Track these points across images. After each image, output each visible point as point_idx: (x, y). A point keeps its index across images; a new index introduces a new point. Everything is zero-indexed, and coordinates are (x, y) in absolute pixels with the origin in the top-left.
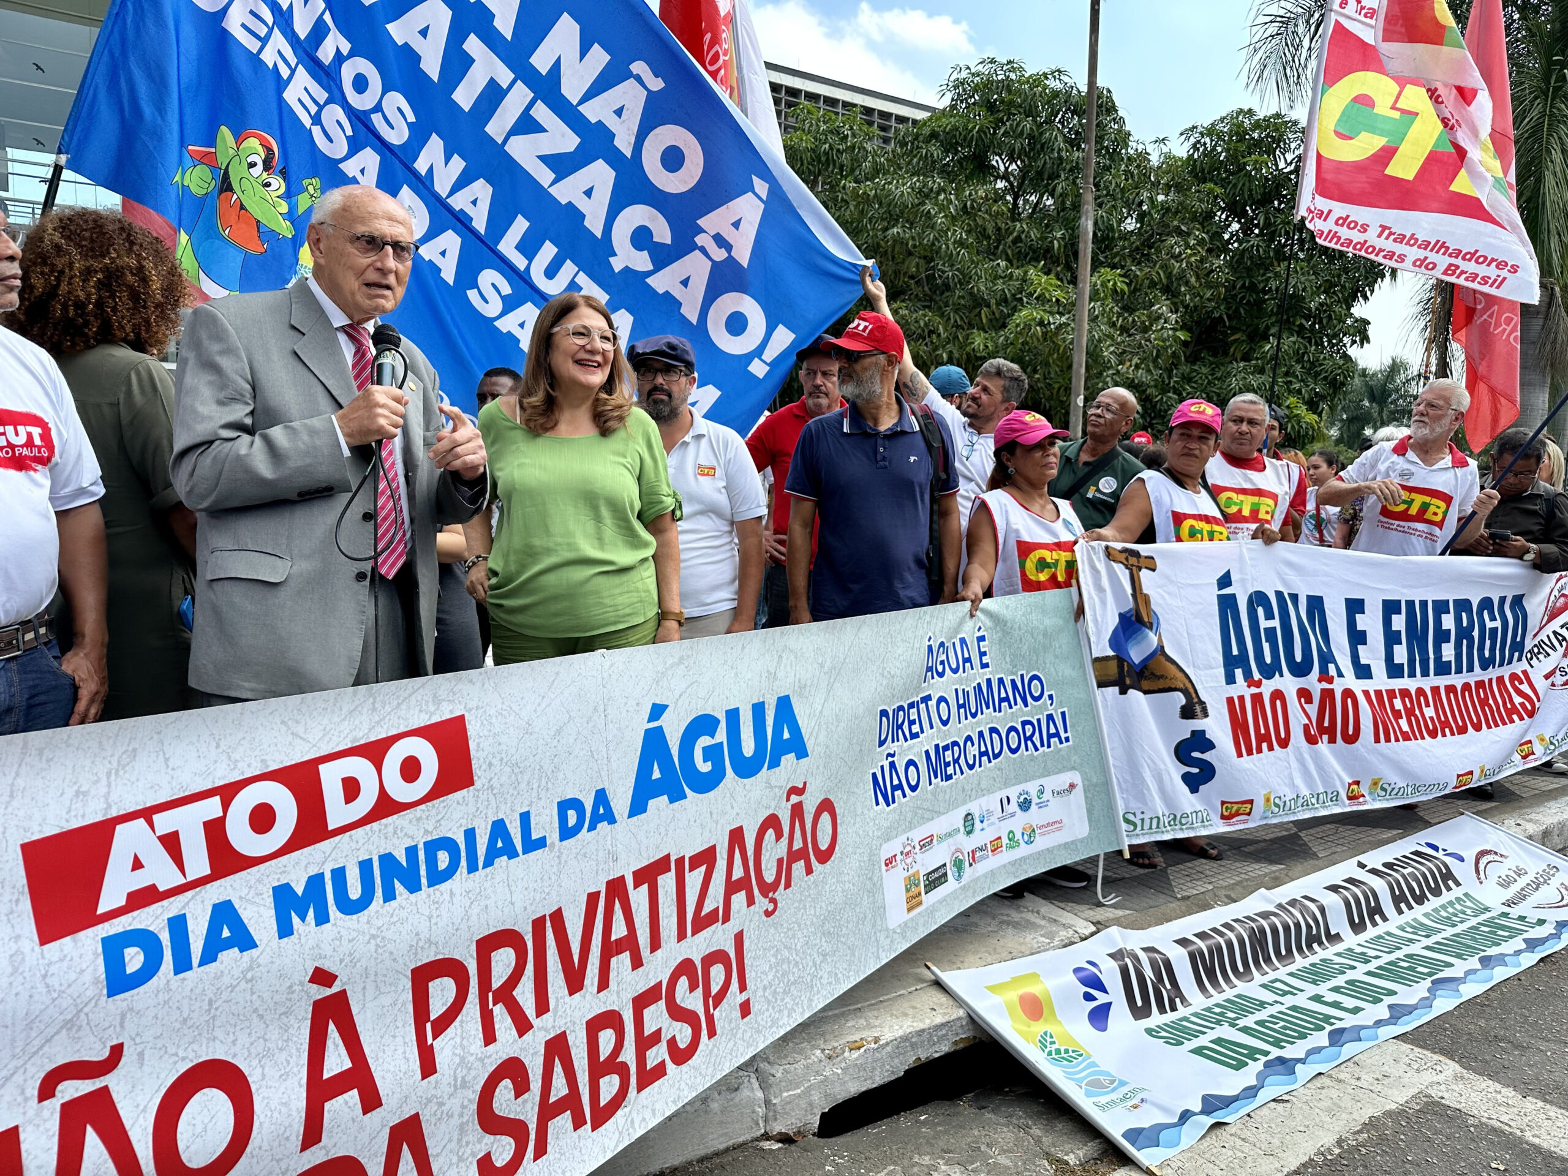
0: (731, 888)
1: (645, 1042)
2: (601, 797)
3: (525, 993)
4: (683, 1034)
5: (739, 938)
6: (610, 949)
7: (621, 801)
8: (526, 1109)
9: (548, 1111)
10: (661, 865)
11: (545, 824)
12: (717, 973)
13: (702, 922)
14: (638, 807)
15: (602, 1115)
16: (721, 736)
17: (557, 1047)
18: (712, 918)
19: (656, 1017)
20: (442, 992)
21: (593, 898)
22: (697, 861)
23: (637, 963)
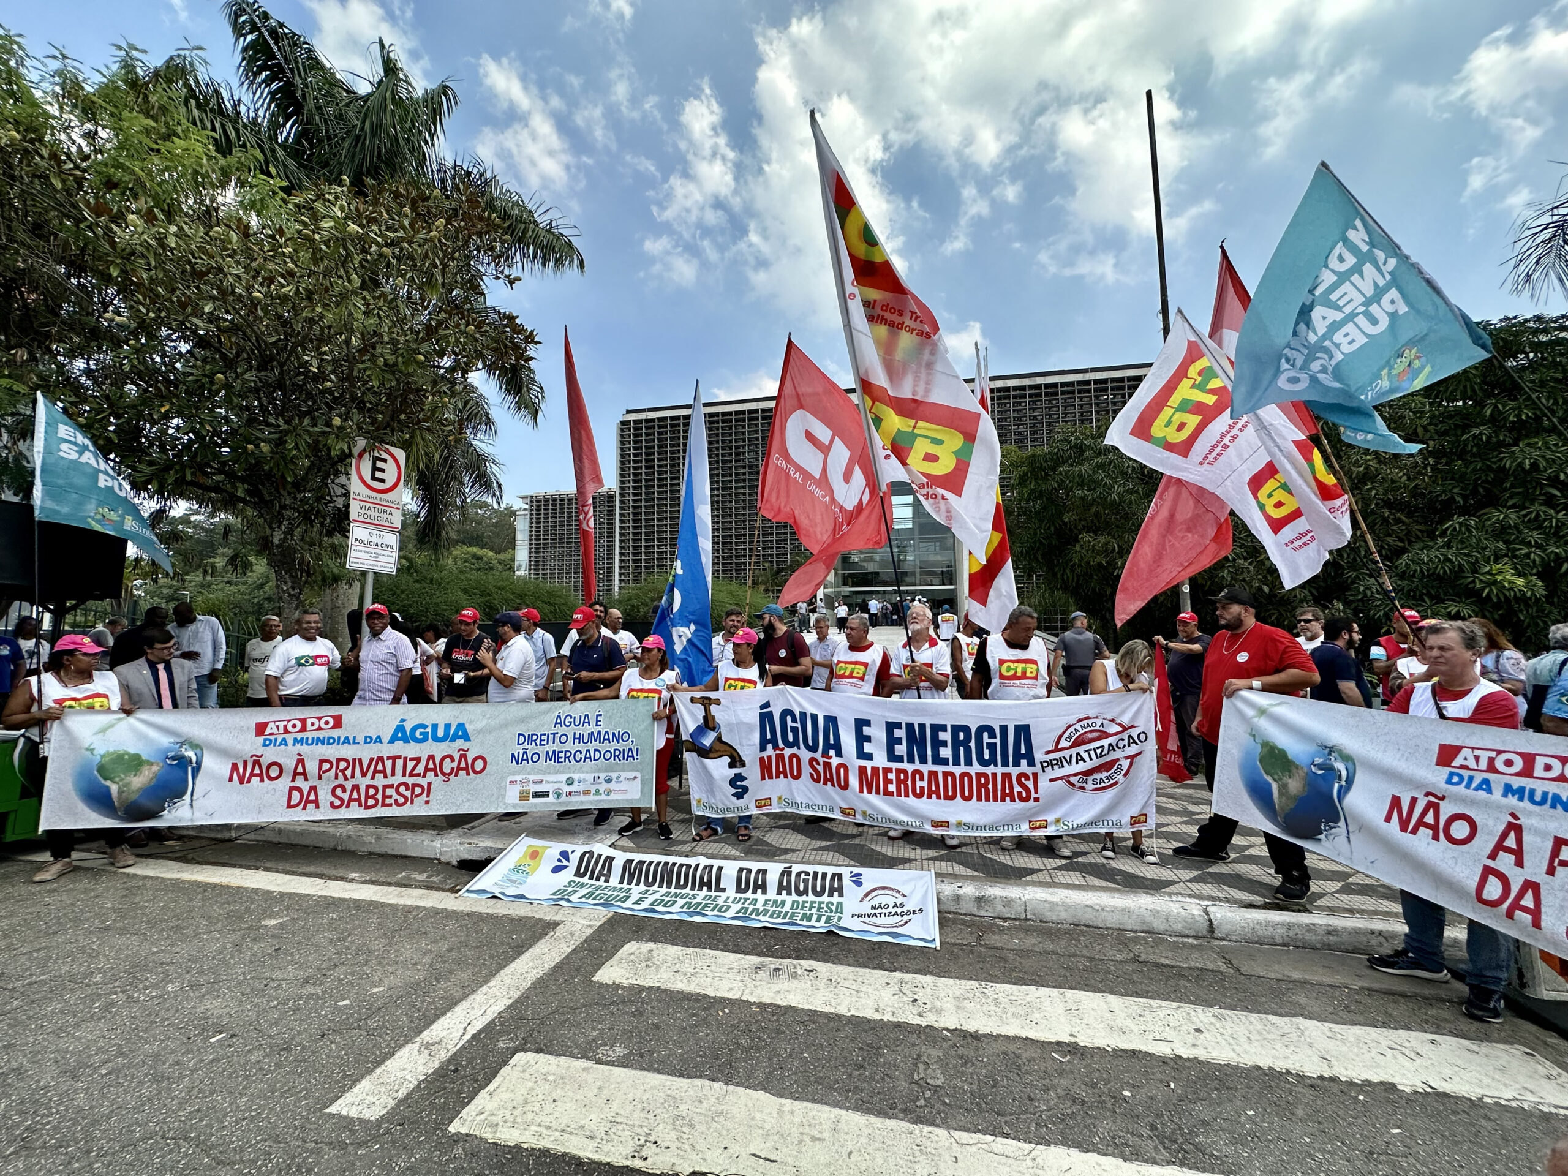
0: (427, 770)
1: (385, 797)
2: (378, 737)
3: (348, 773)
4: (401, 800)
5: (429, 784)
6: (375, 771)
7: (386, 738)
8: (346, 797)
9: (351, 800)
10: (399, 757)
11: (360, 739)
12: (418, 790)
13: (411, 775)
14: (392, 741)
15: (367, 807)
16: (429, 730)
17: (356, 787)
18: (418, 775)
19: (389, 792)
20: (326, 766)
21: (372, 759)
22: (412, 759)
23: (385, 777)
